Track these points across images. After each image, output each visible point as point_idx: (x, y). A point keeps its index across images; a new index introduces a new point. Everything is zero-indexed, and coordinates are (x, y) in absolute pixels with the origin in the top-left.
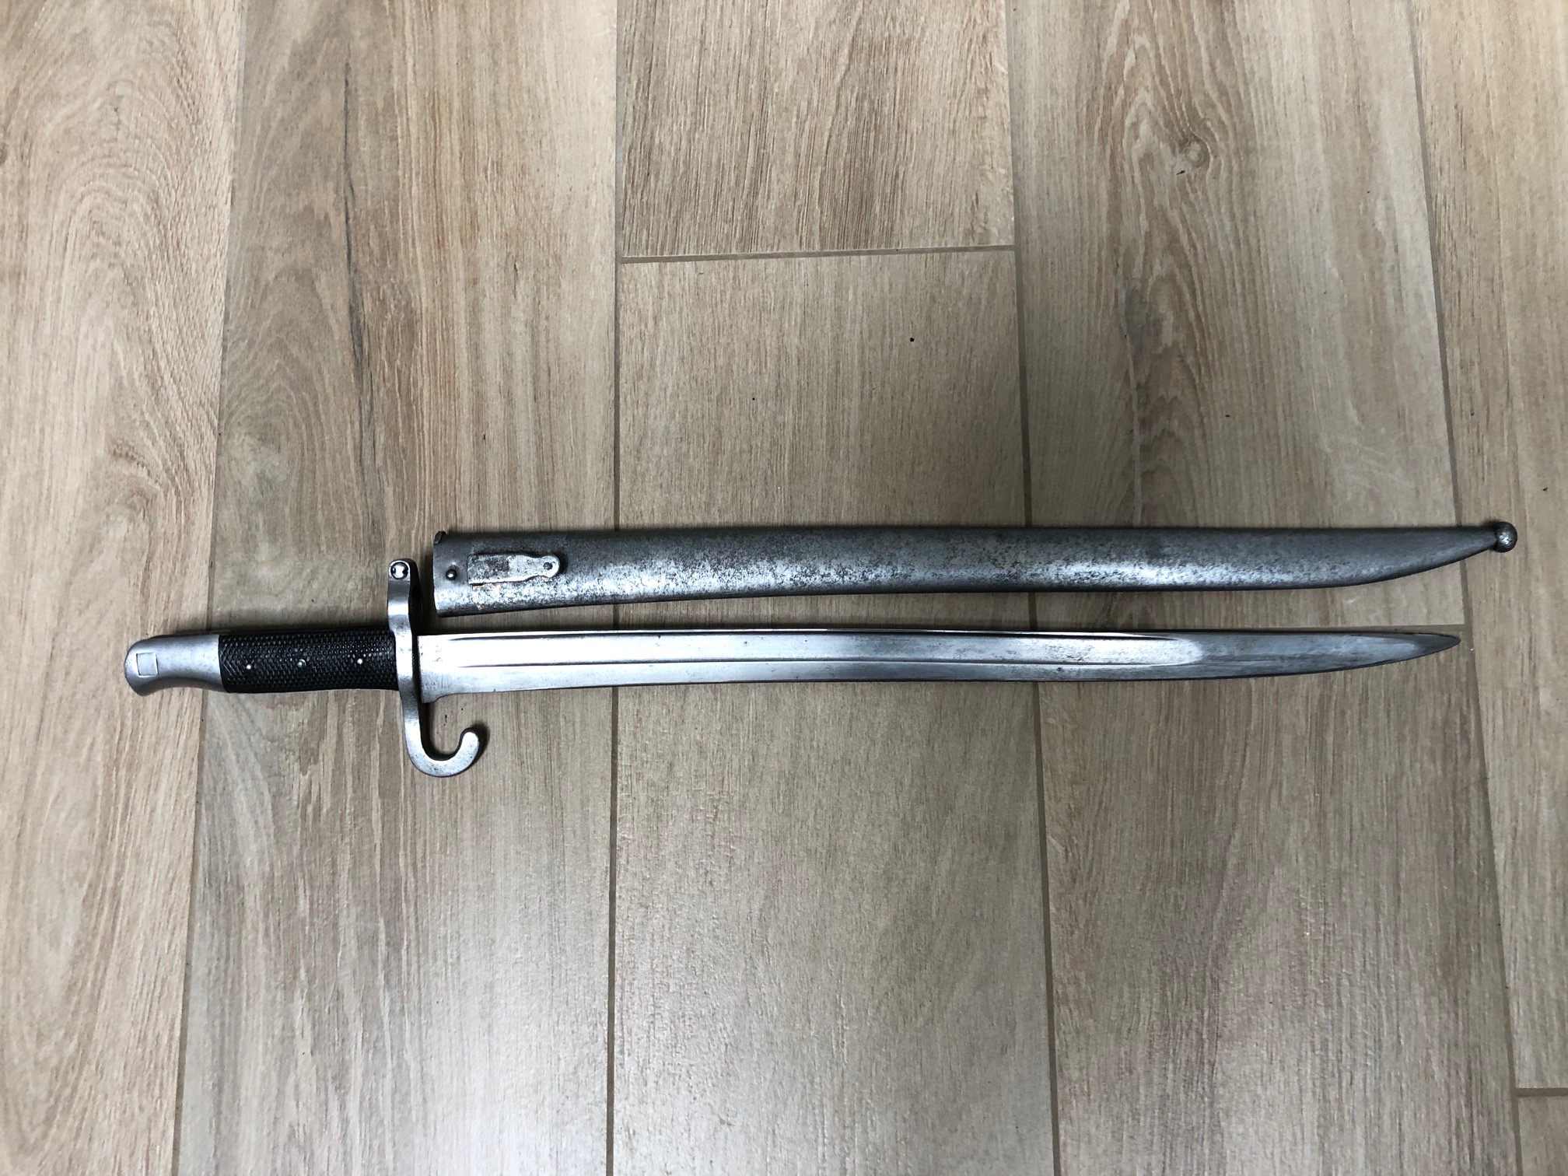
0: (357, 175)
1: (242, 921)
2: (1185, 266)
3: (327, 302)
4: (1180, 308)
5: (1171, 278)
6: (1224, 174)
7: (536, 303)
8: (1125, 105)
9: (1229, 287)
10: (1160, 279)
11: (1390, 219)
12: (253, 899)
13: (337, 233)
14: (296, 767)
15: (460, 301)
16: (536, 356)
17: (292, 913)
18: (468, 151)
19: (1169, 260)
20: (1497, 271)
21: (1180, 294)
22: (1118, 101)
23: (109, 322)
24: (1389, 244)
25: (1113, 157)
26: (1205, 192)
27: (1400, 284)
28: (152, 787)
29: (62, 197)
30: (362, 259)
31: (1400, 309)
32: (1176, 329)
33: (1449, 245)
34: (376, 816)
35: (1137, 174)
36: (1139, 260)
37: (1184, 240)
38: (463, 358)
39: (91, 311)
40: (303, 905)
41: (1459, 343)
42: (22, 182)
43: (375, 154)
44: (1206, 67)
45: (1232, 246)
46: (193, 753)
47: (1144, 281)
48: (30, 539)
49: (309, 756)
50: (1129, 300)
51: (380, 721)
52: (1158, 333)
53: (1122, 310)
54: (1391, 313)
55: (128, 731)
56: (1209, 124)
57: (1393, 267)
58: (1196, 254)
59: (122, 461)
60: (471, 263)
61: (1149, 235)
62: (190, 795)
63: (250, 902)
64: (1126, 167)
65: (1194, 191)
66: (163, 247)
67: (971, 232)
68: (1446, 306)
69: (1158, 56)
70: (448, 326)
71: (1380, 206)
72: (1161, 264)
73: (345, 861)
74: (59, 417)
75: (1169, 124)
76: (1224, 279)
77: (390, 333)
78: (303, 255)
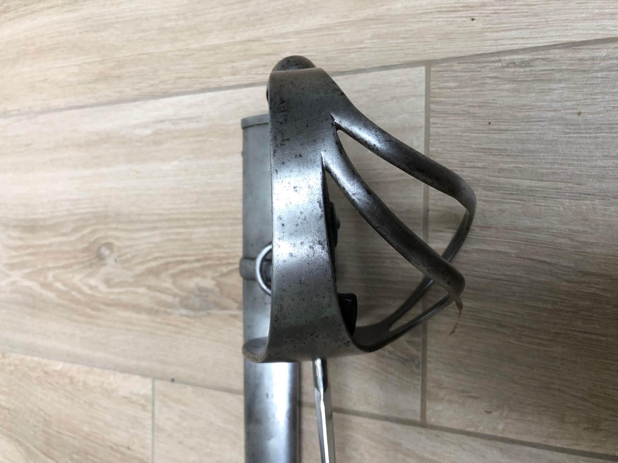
2: (167, 266)
4: (192, 273)
8: (81, 292)
9: (180, 237)
10: (174, 283)
11: (145, 125)
19: (164, 276)
20: (178, 53)
21: (183, 271)
22: (78, 296)
24: (159, 126)
25: (108, 305)
26: (126, 247)
27: (182, 119)
32: (205, 277)
33: (162, 86)
35: (117, 290)
36: (163, 297)
37: (153, 264)
41: (220, 77)
44: (64, 239)
45: (157, 232)
47: (175, 295)
50: (187, 307)
52: (206, 290)
53: (192, 313)
56: (92, 240)
57: (173, 124)
58: (161, 258)
61: (149, 288)
64: (112, 297)
65: (126, 254)
68: (197, 87)
69: (58, 268)
71: (139, 132)
72: (166, 282)
75: (91, 266)
76: (175, 240)
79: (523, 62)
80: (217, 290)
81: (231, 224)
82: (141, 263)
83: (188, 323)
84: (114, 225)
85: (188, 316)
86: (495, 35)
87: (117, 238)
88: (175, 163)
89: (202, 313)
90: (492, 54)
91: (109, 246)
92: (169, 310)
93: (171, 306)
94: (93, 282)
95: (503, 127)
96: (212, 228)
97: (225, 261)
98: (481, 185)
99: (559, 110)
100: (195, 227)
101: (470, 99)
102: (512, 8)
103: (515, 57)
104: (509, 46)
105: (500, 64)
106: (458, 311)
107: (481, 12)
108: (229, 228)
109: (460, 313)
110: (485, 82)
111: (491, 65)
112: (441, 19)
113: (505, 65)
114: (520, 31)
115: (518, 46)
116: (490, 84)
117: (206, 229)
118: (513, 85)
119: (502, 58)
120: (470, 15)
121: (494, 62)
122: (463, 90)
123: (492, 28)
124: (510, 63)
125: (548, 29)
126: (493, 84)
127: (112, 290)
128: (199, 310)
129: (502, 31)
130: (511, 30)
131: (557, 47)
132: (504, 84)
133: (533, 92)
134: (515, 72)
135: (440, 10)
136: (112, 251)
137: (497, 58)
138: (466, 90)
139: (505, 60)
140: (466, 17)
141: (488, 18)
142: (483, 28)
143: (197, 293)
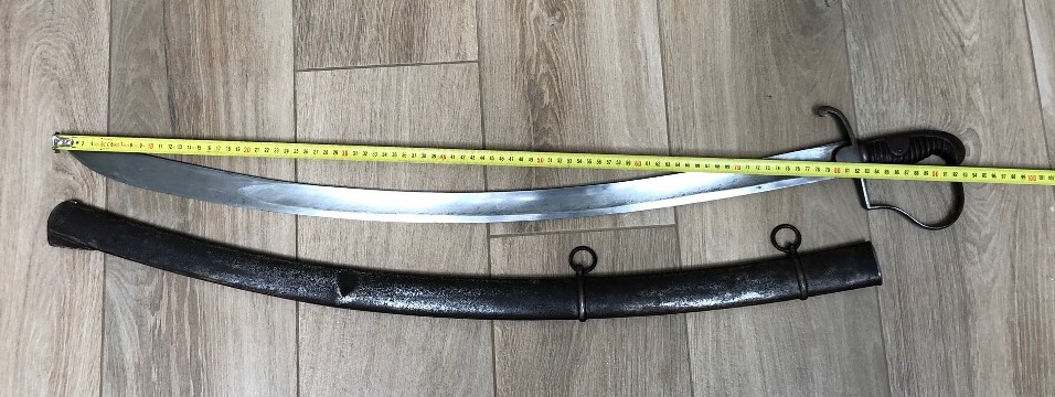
0: (170, 33)
1: (126, 385)
3: (157, 95)
5: (548, 74)
6: (571, 25)
7: (257, 92)
12: (131, 374)
13: (161, 60)
14: (149, 312)
15: (221, 91)
16: (257, 117)
17: (149, 379)
18: (222, 22)
23: (52, 106)
28: (81, 325)
29: (27, 48)
30: (174, 73)
31: (648, 85)
34: (187, 333)
38: (223, 118)
39: (43, 102)
40: (154, 376)
42: (6, 41)
43: (179, 23)
46: (100, 308)
48: (17, 211)
49: (155, 307)
51: (188, 290)
54: (644, 88)
55: (68, 300)
59: (60, 173)
60: (226, 74)
62: (99, 327)
63: (129, 376)
66: (77, 69)
67: (458, 54)
70: (216, 104)
73: (173, 355)
74: (29, 153)
77: (188, 108)
78: (146, 71)
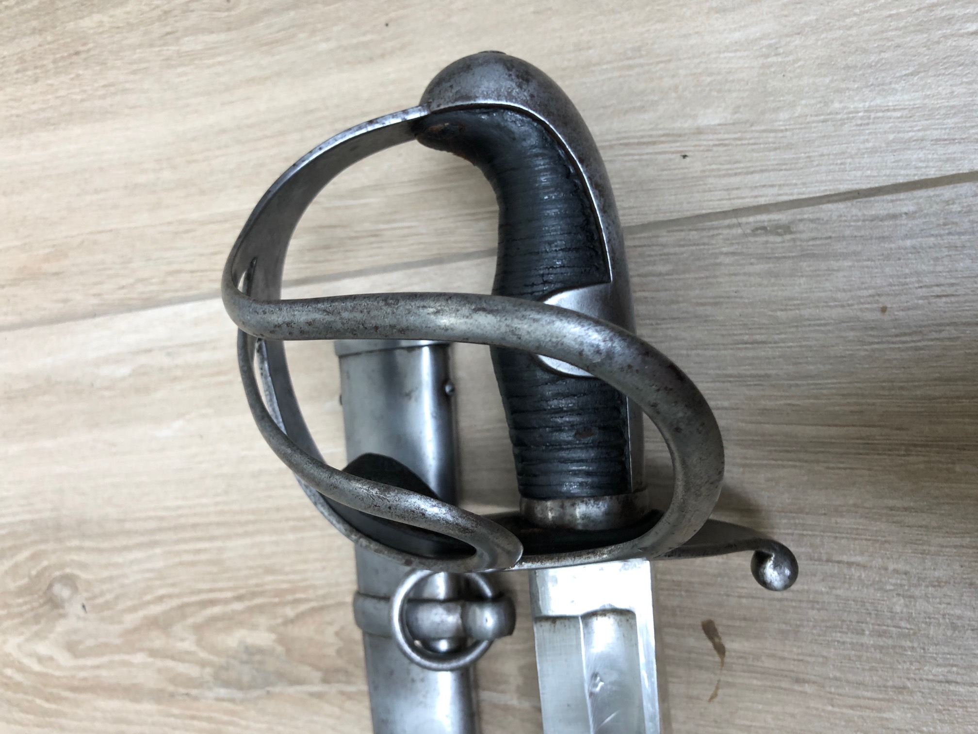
79: (778, 227)
80: (280, 649)
81: (294, 529)
82: (133, 609)
83: (233, 713)
84: (75, 543)
85: (232, 700)
86: (725, 181)
87: (83, 566)
88: (178, 424)
89: (256, 693)
90: (725, 214)
91: (69, 581)
92: (194, 692)
93: (199, 684)
94: (42, 648)
95: (758, 337)
96: (258, 539)
97: (290, 597)
98: (733, 438)
99: (849, 305)
100: (228, 537)
101: (697, 292)
102: (748, 136)
103: (764, 217)
104: (752, 200)
105: (740, 231)
106: (717, 659)
107: (697, 143)
108: (291, 537)
109: (723, 663)
110: (718, 261)
111: (726, 232)
112: (630, 158)
113: (749, 231)
114: (766, 174)
115: (767, 199)
116: (727, 264)
117: (248, 541)
118: (767, 266)
119: (744, 220)
120: (681, 149)
121: (730, 227)
122: (682, 276)
123: (719, 170)
124: (757, 229)
125: (813, 169)
126: (732, 265)
127: (81, 662)
128: (251, 687)
129: (736, 174)
130: (752, 173)
131: (831, 199)
132: (751, 264)
133: (802, 276)
134: (767, 242)
135: (626, 141)
136: (75, 589)
137: (735, 221)
138: (687, 276)
139: (747, 223)
140: (673, 153)
141: (710, 154)
142: (704, 171)
143: (245, 657)
